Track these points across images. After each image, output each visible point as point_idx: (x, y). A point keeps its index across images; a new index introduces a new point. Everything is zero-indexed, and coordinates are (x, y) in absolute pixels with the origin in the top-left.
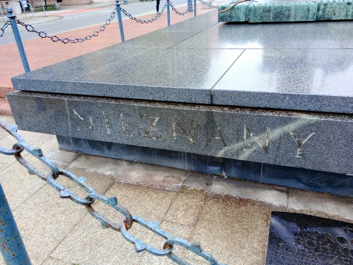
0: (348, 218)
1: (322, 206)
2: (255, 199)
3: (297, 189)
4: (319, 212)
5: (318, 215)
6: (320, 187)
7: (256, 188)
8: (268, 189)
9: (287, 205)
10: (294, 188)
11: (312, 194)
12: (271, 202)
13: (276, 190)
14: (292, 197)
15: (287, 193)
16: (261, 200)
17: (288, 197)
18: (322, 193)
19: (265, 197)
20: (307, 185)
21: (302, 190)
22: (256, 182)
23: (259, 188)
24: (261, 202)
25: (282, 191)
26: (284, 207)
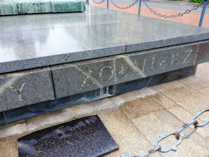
0: (61, 121)
1: (47, 121)
2: (5, 136)
3: (32, 117)
4: (46, 125)
5: (46, 127)
6: (43, 111)
7: (5, 128)
8: (13, 126)
9: (27, 130)
10: (30, 118)
11: (40, 117)
12: (17, 133)
13: (18, 123)
14: (29, 123)
15: (26, 122)
16: (9, 135)
17: (27, 124)
18: (46, 113)
19: (12, 131)
20: (36, 113)
21: (34, 117)
22: (3, 125)
23: (6, 127)
24: (10, 136)
25: (22, 123)
26: (26, 132)
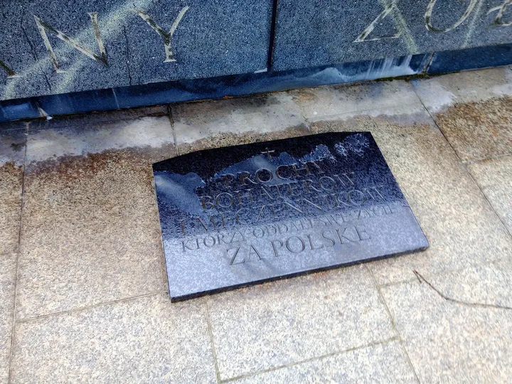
0: (264, 131)
1: (227, 124)
2: (117, 148)
3: (182, 102)
4: (224, 136)
5: (224, 143)
6: (215, 90)
7: (114, 122)
8: (135, 119)
9: (175, 140)
10: (178, 103)
11: (207, 106)
12: (147, 143)
13: (149, 115)
14: (179, 121)
15: (169, 115)
16: (128, 145)
17: (172, 123)
18: (222, 98)
19: (134, 136)
20: (196, 92)
21: (190, 103)
22: (111, 111)
23: (118, 121)
24: (129, 149)
25: (159, 115)
26: (170, 145)
